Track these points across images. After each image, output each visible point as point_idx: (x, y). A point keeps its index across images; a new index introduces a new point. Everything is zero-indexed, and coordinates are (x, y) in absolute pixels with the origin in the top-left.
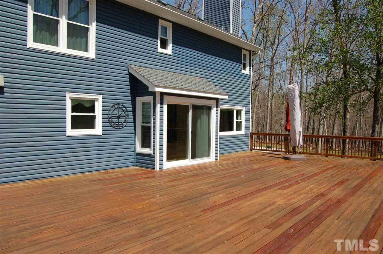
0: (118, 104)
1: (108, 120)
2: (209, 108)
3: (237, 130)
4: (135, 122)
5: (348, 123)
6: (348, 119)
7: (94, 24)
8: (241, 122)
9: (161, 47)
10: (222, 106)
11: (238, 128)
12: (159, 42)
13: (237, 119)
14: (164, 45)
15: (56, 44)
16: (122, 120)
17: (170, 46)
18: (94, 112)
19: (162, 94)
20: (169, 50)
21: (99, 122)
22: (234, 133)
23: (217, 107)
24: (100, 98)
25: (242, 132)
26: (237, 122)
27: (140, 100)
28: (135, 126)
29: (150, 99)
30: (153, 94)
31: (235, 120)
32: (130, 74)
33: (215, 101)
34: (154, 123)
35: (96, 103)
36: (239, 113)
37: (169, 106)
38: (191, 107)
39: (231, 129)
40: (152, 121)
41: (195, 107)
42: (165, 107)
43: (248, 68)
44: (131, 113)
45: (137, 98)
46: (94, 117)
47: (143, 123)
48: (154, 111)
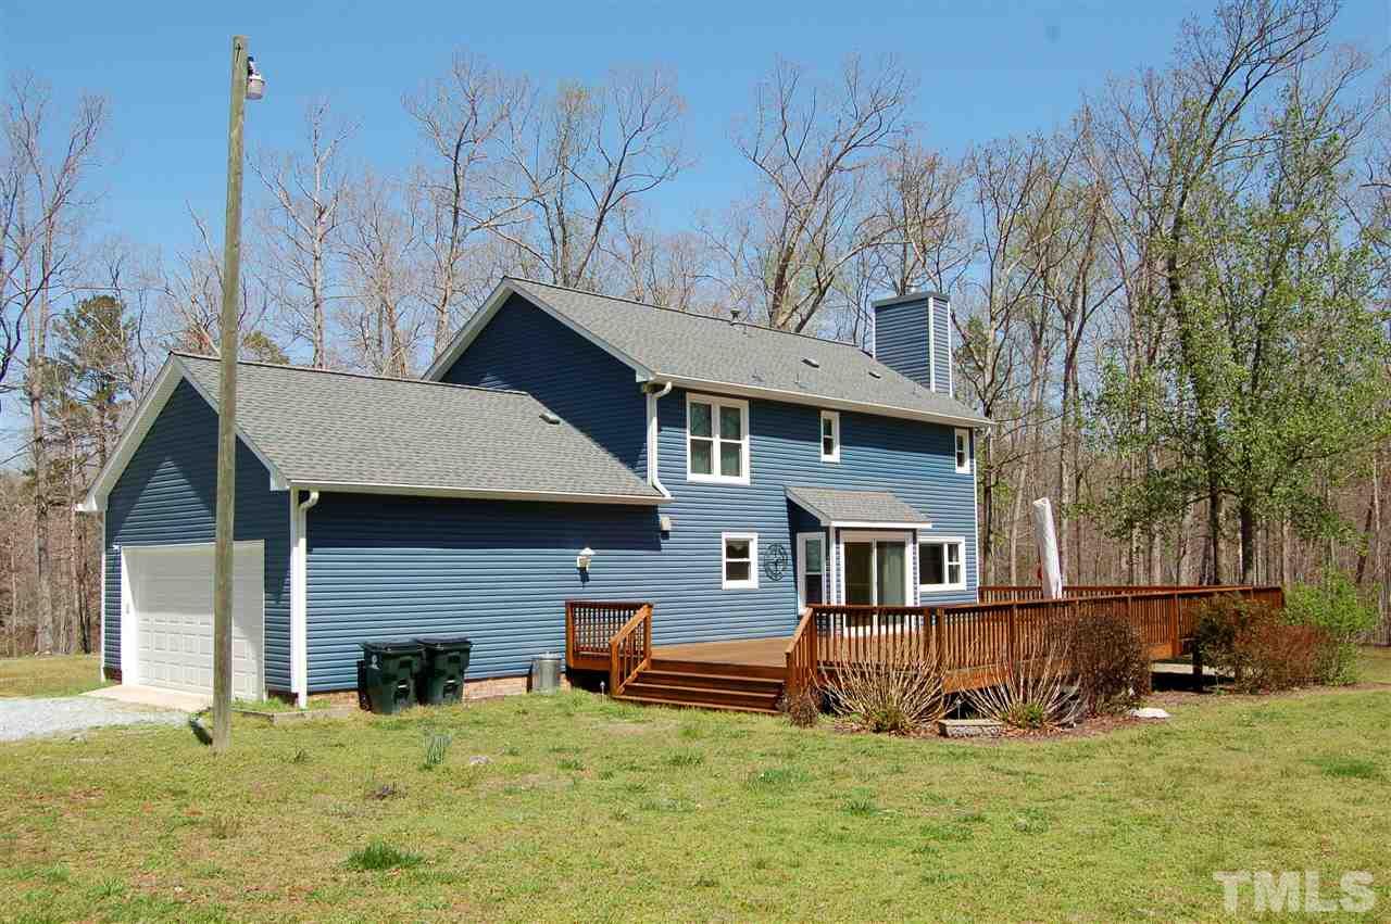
0: (776, 545)
1: (765, 566)
2: (901, 545)
3: (951, 581)
4: (795, 570)
5: (1224, 562)
6: (1222, 551)
7: (748, 437)
8: (958, 566)
9: (826, 453)
10: (921, 539)
11: (954, 577)
12: (822, 444)
13: (950, 560)
14: (828, 449)
15: (709, 472)
16: (780, 568)
17: (837, 449)
18: (748, 557)
19: (838, 530)
20: (835, 456)
21: (754, 570)
22: (946, 586)
23: (915, 543)
24: (755, 536)
25: (961, 585)
26: (950, 566)
27: (802, 537)
28: (795, 576)
29: (820, 536)
30: (827, 529)
31: (946, 563)
32: (788, 501)
33: (911, 534)
34: (828, 570)
35: (751, 544)
36: (953, 548)
37: (847, 545)
38: (875, 545)
39: (940, 580)
40: (824, 567)
41: (881, 545)
42: (842, 547)
43: (967, 463)
44: (790, 557)
45: (798, 535)
46: (748, 564)
47: (807, 571)
48: (828, 554)
